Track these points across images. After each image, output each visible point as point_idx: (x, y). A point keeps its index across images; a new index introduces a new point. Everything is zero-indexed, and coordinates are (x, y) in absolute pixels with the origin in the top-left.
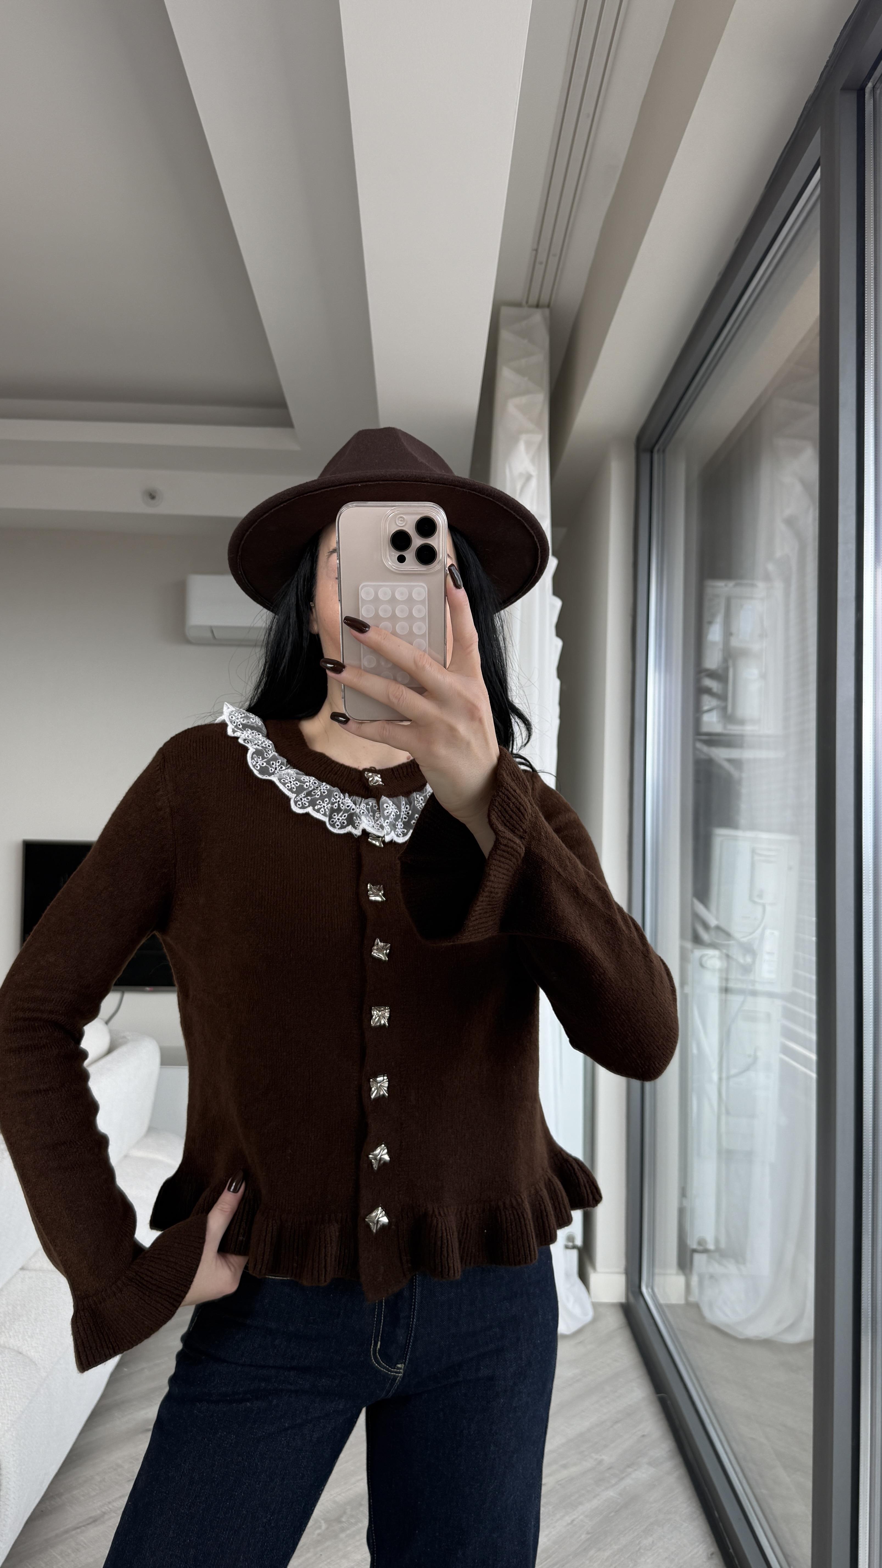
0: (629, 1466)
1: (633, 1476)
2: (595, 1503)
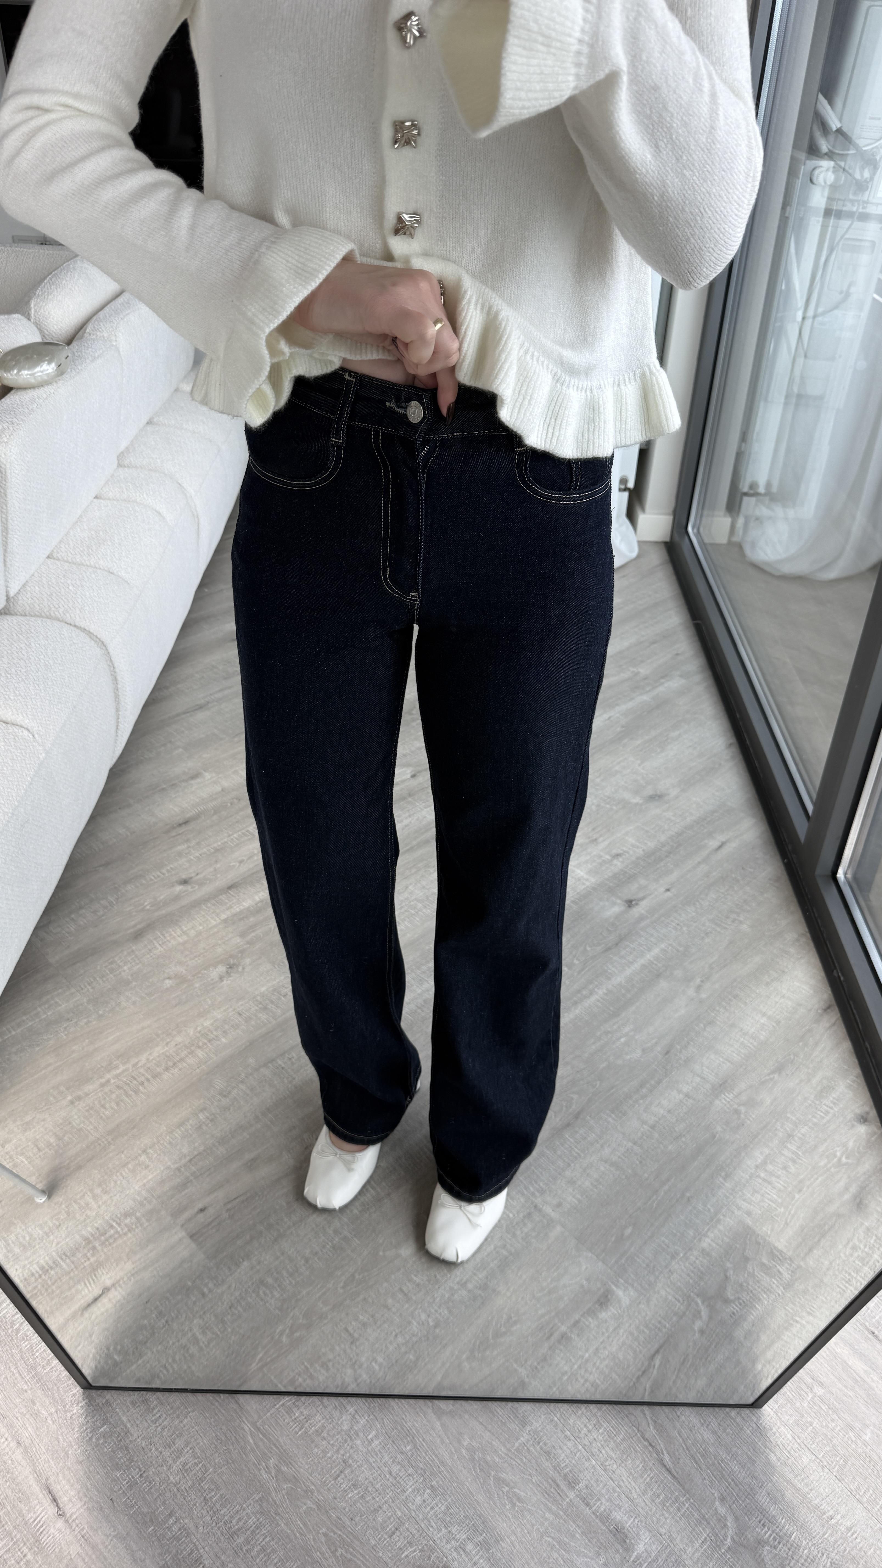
0: (662, 678)
1: (666, 685)
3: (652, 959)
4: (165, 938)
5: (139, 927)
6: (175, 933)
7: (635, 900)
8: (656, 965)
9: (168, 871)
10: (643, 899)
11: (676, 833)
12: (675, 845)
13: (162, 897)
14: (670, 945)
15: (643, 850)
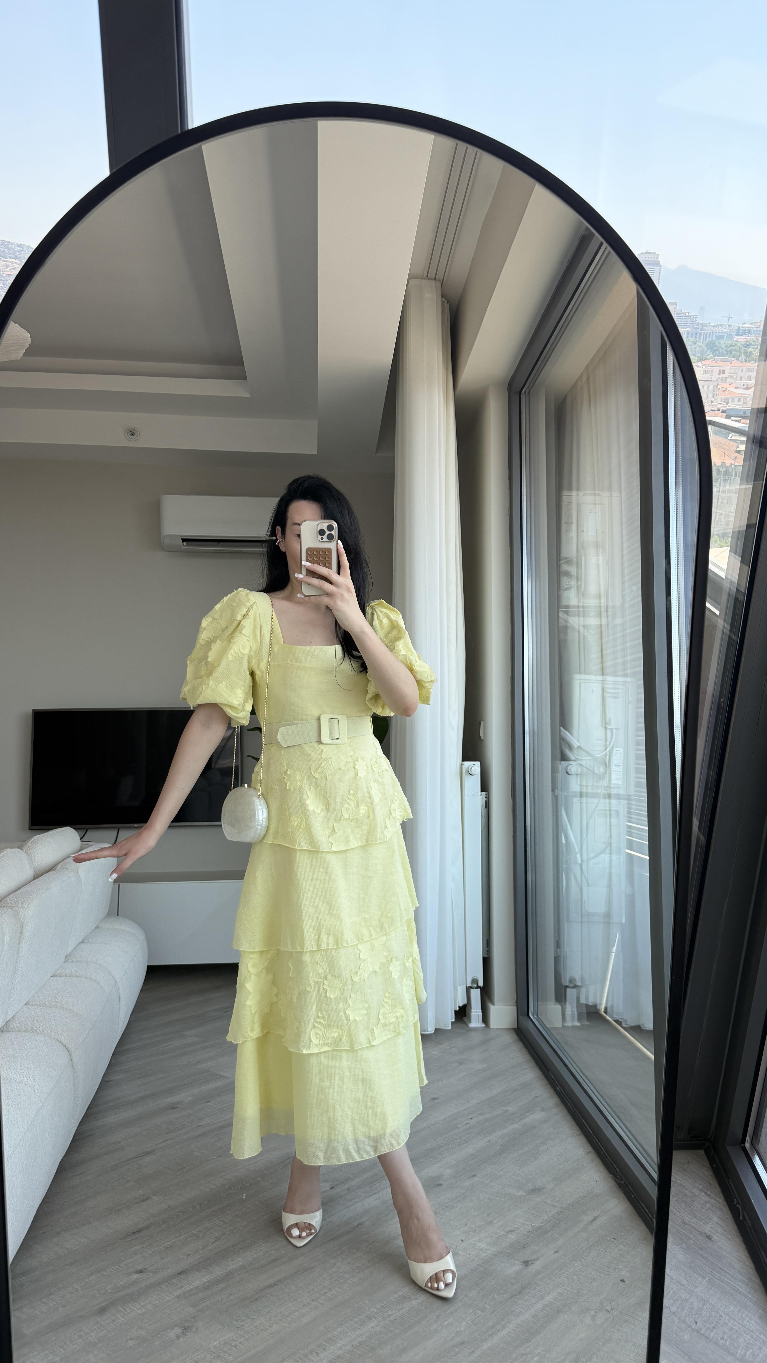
0: (527, 1112)
1: (531, 1117)
2: (505, 1131)
3: (552, 1300)
4: (126, 1311)
5: (103, 1304)
6: (134, 1307)
7: (530, 1260)
8: (556, 1304)
9: (126, 1265)
10: (537, 1259)
11: (557, 1213)
12: (557, 1222)
13: (122, 1283)
14: (565, 1289)
15: (532, 1226)
